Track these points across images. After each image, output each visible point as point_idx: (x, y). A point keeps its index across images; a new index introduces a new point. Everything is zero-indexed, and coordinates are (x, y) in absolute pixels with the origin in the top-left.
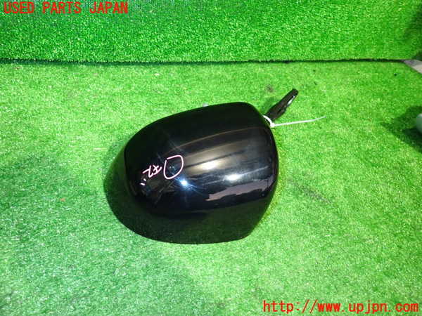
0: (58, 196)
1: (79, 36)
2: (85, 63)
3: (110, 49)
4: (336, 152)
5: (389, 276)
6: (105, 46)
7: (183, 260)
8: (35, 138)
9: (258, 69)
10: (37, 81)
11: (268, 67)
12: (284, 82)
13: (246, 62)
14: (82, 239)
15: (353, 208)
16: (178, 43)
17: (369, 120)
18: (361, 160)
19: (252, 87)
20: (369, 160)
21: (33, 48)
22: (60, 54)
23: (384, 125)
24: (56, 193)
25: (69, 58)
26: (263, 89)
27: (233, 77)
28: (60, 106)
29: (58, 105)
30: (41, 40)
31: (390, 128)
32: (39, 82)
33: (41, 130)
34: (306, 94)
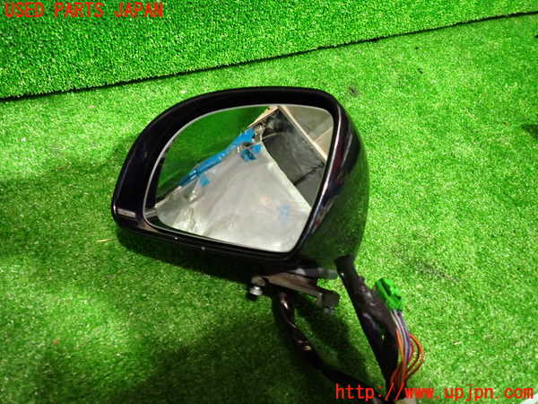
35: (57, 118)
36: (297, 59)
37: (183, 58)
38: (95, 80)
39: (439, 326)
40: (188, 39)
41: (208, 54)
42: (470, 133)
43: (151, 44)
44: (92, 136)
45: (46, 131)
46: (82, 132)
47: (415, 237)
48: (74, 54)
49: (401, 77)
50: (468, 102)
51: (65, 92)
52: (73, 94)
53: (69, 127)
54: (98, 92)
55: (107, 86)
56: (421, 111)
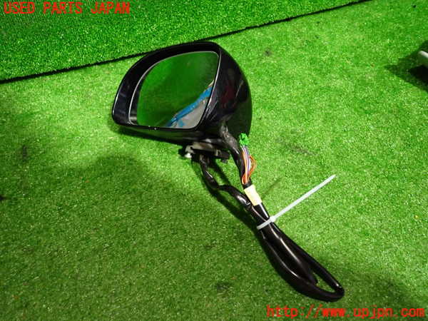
0: (83, 179)
1: (84, 44)
2: (97, 64)
3: (113, 47)
4: (329, 105)
5: (362, 213)
6: (108, 46)
7: (179, 217)
8: (63, 137)
9: (257, 34)
10: (60, 88)
11: (267, 29)
12: (284, 42)
13: (243, 30)
14: (102, 209)
15: (338, 157)
16: (171, 29)
17: (372, 66)
18: (355, 109)
19: (250, 54)
20: (364, 108)
21: (51, 62)
22: (74, 61)
23: (388, 68)
24: (82, 178)
25: (81, 63)
26: (261, 55)
27: (231, 47)
28: (80, 107)
29: (78, 105)
30: (56, 54)
31: (394, 70)
32: (62, 89)
33: (67, 129)
34: (305, 50)
35: (88, 79)
36: (233, 36)
37: (158, 40)
38: (108, 57)
39: (297, 177)
40: (159, 28)
41: (173, 37)
42: (345, 72)
43: (138, 33)
44: (107, 88)
45: (82, 86)
46: (102, 86)
47: (292, 133)
48: (95, 41)
49: (303, 42)
50: (348, 54)
51: (92, 65)
52: (97, 66)
53: (94, 84)
54: (110, 64)
55: (115, 61)
56: (313, 61)
